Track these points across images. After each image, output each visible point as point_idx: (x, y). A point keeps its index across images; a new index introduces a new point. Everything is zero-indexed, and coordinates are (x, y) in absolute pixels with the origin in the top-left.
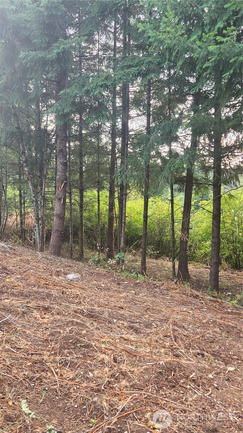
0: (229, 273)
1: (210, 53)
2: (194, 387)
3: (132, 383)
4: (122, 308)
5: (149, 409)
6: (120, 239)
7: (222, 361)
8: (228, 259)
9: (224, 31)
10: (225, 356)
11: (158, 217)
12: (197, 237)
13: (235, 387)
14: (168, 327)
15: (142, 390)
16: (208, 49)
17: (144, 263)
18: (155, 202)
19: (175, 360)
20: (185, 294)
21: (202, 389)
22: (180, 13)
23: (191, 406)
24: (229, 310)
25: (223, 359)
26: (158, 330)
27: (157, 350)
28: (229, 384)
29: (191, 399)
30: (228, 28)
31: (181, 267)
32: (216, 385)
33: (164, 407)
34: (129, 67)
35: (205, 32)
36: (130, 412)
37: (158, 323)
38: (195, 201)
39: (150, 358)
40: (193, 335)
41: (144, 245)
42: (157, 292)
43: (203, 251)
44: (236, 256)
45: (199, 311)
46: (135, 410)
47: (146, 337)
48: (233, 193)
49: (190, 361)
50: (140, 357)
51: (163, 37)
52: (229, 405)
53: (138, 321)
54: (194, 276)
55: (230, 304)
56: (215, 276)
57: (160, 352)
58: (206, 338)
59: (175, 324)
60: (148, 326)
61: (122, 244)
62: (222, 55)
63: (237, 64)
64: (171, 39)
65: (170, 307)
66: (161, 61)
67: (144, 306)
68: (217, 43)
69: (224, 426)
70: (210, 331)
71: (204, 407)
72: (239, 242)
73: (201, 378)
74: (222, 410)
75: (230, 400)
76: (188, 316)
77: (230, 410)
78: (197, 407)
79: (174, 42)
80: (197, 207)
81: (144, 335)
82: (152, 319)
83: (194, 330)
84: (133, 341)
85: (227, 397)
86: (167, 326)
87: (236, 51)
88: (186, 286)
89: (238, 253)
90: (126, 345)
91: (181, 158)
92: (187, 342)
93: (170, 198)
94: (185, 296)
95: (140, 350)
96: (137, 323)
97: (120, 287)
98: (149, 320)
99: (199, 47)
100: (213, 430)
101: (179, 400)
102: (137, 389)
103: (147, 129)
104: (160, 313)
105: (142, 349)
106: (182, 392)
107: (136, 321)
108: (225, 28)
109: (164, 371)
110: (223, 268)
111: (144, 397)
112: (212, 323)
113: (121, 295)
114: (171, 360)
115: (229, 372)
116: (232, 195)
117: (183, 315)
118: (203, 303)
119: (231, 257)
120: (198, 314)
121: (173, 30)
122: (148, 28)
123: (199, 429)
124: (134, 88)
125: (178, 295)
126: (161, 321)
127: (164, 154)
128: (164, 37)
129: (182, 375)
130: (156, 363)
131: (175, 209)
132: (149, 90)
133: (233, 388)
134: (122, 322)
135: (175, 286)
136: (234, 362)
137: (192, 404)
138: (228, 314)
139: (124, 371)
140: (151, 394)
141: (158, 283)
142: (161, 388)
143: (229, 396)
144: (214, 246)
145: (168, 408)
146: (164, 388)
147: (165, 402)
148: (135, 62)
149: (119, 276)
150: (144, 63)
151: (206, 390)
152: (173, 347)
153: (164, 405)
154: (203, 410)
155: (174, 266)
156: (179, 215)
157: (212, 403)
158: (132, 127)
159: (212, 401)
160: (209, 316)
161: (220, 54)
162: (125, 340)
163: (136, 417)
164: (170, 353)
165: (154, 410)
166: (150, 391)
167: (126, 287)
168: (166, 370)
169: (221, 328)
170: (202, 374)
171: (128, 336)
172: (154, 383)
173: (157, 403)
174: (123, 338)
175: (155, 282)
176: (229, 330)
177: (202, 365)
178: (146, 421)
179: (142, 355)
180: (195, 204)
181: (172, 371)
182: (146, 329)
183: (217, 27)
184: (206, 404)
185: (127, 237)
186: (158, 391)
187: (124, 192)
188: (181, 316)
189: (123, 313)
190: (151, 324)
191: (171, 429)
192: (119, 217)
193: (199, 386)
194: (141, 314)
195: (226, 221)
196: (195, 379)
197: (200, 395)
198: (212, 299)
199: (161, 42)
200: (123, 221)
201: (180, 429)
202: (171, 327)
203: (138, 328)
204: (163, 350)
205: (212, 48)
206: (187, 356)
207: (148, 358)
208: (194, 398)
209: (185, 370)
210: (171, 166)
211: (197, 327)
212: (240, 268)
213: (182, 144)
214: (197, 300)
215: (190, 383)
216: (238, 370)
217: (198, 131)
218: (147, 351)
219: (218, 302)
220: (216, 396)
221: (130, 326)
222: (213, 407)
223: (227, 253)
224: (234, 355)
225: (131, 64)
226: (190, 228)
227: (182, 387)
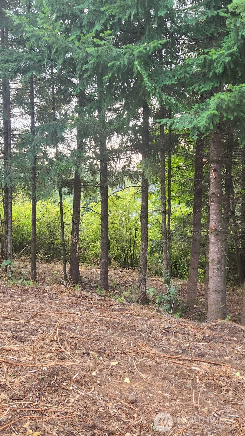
0: (118, 272)
1: (88, 55)
2: (76, 387)
3: (12, 394)
4: (7, 318)
5: (29, 418)
6: (7, 246)
7: (106, 357)
8: (117, 258)
9: (101, 35)
10: (109, 352)
11: (48, 220)
12: (88, 239)
13: (117, 381)
14: (55, 332)
15: (22, 400)
16: (87, 50)
17: (34, 268)
18: (45, 205)
19: (59, 363)
20: (74, 296)
21: (85, 388)
22: (58, 10)
23: (73, 406)
24: (116, 307)
25: (107, 355)
26: (44, 336)
27: (41, 357)
28: (111, 379)
29: (73, 400)
30: (104, 32)
31: (72, 269)
32: (98, 382)
33: (44, 413)
34: (7, 61)
35: (83, 33)
36: (7, 425)
37: (45, 329)
38: (85, 202)
39: (33, 366)
40: (80, 336)
41: (33, 249)
42: (46, 297)
43: (93, 252)
44: (124, 255)
45: (87, 312)
46: (13, 422)
47: (31, 344)
48: (120, 194)
49: (75, 361)
50: (23, 366)
51: (40, 33)
52: (110, 399)
53: (23, 329)
54: (86, 277)
55: (117, 301)
56: (105, 276)
57: (45, 358)
58: (92, 337)
59: (62, 327)
60: (34, 332)
61: (9, 250)
62: (100, 57)
63: (115, 68)
64: (49, 36)
65: (59, 311)
66: (41, 59)
67: (31, 313)
68: (95, 45)
69: (103, 421)
70: (97, 330)
71: (85, 405)
72: (127, 241)
73: (84, 377)
74: (103, 405)
75: (111, 394)
76: (76, 318)
77: (111, 404)
78: (79, 407)
79: (53, 39)
80: (88, 209)
81: (29, 343)
82: (39, 325)
83: (81, 331)
84: (15, 351)
85: (109, 392)
86: (54, 330)
87: (114, 55)
88: (76, 287)
89: (126, 252)
90: (7, 356)
91: (67, 160)
92: (73, 344)
93: (59, 201)
94: (74, 298)
95: (23, 359)
96: (22, 331)
97: (5, 296)
98: (35, 326)
99: (78, 47)
100: (92, 426)
101: (61, 403)
102: (16, 400)
103: (31, 129)
104: (47, 318)
105: (25, 358)
106: (64, 394)
107: (21, 330)
108: (102, 31)
109: (47, 376)
110: (113, 267)
111: (23, 406)
112: (99, 321)
113: (7, 304)
114: (55, 364)
115: (112, 367)
116: (119, 197)
117: (71, 317)
118: (91, 303)
119: (120, 256)
120: (86, 315)
121: (51, 27)
122: (24, 22)
123: (79, 428)
124: (15, 85)
125: (67, 298)
126: (48, 326)
127: (51, 156)
128: (42, 33)
129: (65, 377)
130: (38, 370)
131: (64, 211)
132: (32, 88)
133: (115, 382)
134: (5, 332)
135: (65, 289)
136: (118, 356)
137: (73, 405)
138: (115, 311)
139: (3, 383)
140: (31, 403)
141: (47, 288)
142: (43, 394)
143: (111, 390)
144: (103, 246)
145: (49, 414)
146: (46, 394)
147: (46, 408)
148: (14, 57)
149: (5, 284)
150: (23, 59)
151: (89, 389)
152: (59, 351)
153: (45, 411)
154: (85, 409)
155: (65, 269)
156: (68, 217)
157: (93, 400)
158: (16, 127)
159: (94, 398)
160: (96, 315)
161: (99, 56)
162: (7, 351)
163: (14, 429)
164: (56, 357)
165: (34, 419)
166: (30, 399)
167: (12, 295)
168: (48, 376)
169: (108, 325)
170: (85, 373)
171: (10, 346)
172: (35, 391)
173: (38, 410)
174: (4, 349)
175: (44, 287)
176: (114, 326)
177: (86, 364)
178: (24, 432)
179: (24, 365)
180: (84, 206)
181: (54, 375)
182: (31, 337)
183: (95, 29)
184: (87, 402)
185: (15, 243)
186: (39, 398)
187: (9, 195)
188: (69, 319)
189: (7, 323)
190: (37, 331)
191: (50, 434)
192: (5, 221)
193: (82, 385)
194: (26, 322)
195: (114, 222)
196: (78, 379)
197: (83, 394)
198: (101, 298)
199: (39, 38)
200: (9, 225)
201: (60, 432)
202: (58, 331)
203: (23, 337)
204: (48, 355)
205: (91, 50)
206: (73, 357)
207: (31, 366)
208: (76, 399)
209: (68, 372)
210: (57, 168)
211: (84, 327)
212: (128, 266)
213: (69, 146)
214: (85, 301)
215: (73, 384)
216: (121, 363)
217: (82, 133)
218: (30, 359)
219: (106, 301)
220: (98, 392)
221: (14, 335)
222: (94, 404)
223: (116, 252)
224: (118, 350)
225: (9, 59)
226: (81, 230)
227: (65, 389)
